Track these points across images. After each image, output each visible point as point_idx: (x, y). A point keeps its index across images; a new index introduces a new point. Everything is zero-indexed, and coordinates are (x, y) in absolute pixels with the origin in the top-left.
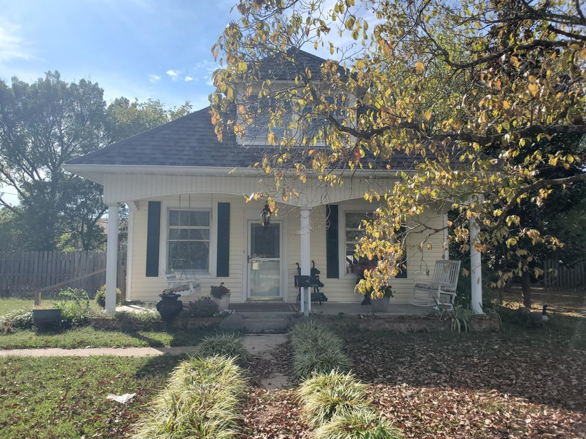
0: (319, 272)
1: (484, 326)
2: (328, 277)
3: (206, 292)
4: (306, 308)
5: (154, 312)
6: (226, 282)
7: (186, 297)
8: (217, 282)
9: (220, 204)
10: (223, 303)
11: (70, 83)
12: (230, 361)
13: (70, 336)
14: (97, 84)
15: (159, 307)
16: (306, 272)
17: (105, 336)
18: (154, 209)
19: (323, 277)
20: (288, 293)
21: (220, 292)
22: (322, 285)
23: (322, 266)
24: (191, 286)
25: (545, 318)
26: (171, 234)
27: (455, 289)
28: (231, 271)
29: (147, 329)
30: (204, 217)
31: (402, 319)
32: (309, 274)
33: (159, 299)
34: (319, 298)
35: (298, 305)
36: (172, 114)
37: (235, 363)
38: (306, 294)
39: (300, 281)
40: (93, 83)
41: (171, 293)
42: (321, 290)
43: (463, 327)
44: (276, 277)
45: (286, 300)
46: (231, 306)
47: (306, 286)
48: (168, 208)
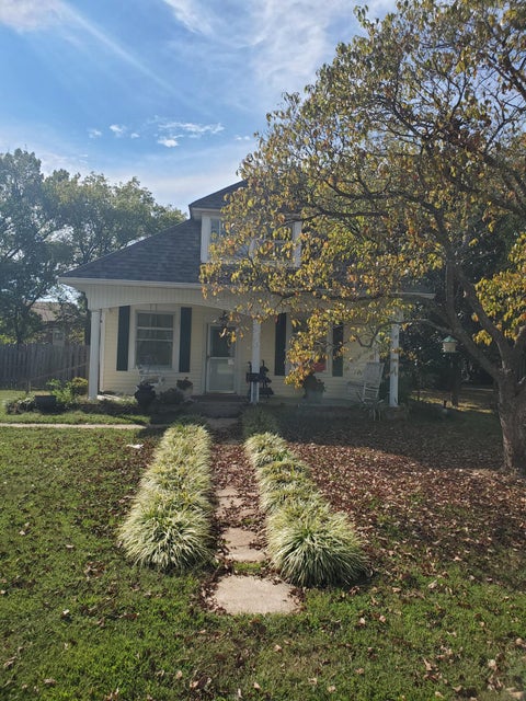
0: (267, 370)
1: (396, 416)
2: (276, 374)
3: (174, 385)
4: (255, 399)
5: (133, 400)
6: (190, 376)
7: (158, 388)
8: (182, 376)
9: (183, 309)
10: (187, 394)
11: (5, 153)
12: (201, 429)
13: (71, 416)
15: (136, 395)
16: (256, 370)
17: (97, 417)
18: (124, 312)
19: (270, 375)
20: (240, 387)
21: (185, 384)
22: (270, 381)
23: (271, 365)
24: (160, 380)
25: (445, 410)
26: (139, 333)
27: (378, 386)
28: (191, 368)
29: (128, 413)
30: (168, 319)
31: (331, 409)
32: (258, 372)
33: (137, 389)
34: (266, 392)
35: (249, 398)
36: (118, 191)
37: (205, 429)
38: (255, 388)
39: (251, 377)
40: (30, 153)
41: (147, 384)
42: (269, 385)
43: (377, 417)
45: (239, 393)
46: (194, 397)
47: (255, 382)
48: (136, 311)
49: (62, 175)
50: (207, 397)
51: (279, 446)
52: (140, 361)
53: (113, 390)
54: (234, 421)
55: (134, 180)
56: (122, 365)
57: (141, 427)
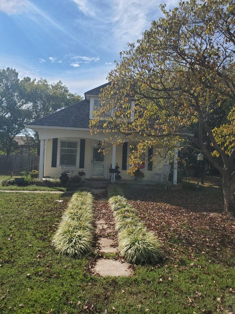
0: (119, 168)
1: (176, 189)
2: (123, 169)
3: (76, 174)
4: (113, 180)
5: (58, 180)
6: (84, 170)
7: (70, 175)
8: (81, 170)
9: (81, 140)
10: (83, 178)
11: (2, 69)
12: (89, 193)
13: (31, 187)
14: (15, 70)
15: (60, 178)
17: (43, 188)
18: (55, 141)
19: (120, 170)
20: (107, 175)
21: (82, 174)
22: (120, 172)
23: (120, 165)
24: (71, 171)
25: (198, 186)
26: (62, 150)
27: (168, 175)
28: (85, 166)
29: (56, 186)
30: (75, 144)
31: (147, 185)
33: (60, 176)
34: (118, 177)
35: (111, 180)
37: (91, 193)
38: (113, 176)
39: (111, 171)
40: (13, 69)
41: (65, 173)
42: (120, 174)
43: (168, 189)
44: (102, 169)
45: (106, 178)
46: (86, 179)
47: (113, 173)
48: (60, 141)
49: (27, 79)
50: (91, 180)
51: (124, 201)
52: (62, 163)
53: (49, 176)
54: (104, 190)
55: (60, 82)
56: (54, 165)
57: (62, 192)
